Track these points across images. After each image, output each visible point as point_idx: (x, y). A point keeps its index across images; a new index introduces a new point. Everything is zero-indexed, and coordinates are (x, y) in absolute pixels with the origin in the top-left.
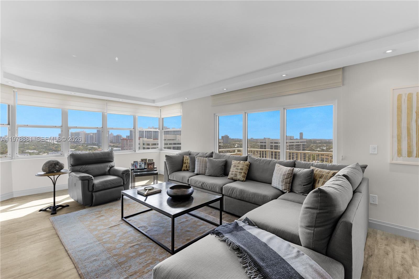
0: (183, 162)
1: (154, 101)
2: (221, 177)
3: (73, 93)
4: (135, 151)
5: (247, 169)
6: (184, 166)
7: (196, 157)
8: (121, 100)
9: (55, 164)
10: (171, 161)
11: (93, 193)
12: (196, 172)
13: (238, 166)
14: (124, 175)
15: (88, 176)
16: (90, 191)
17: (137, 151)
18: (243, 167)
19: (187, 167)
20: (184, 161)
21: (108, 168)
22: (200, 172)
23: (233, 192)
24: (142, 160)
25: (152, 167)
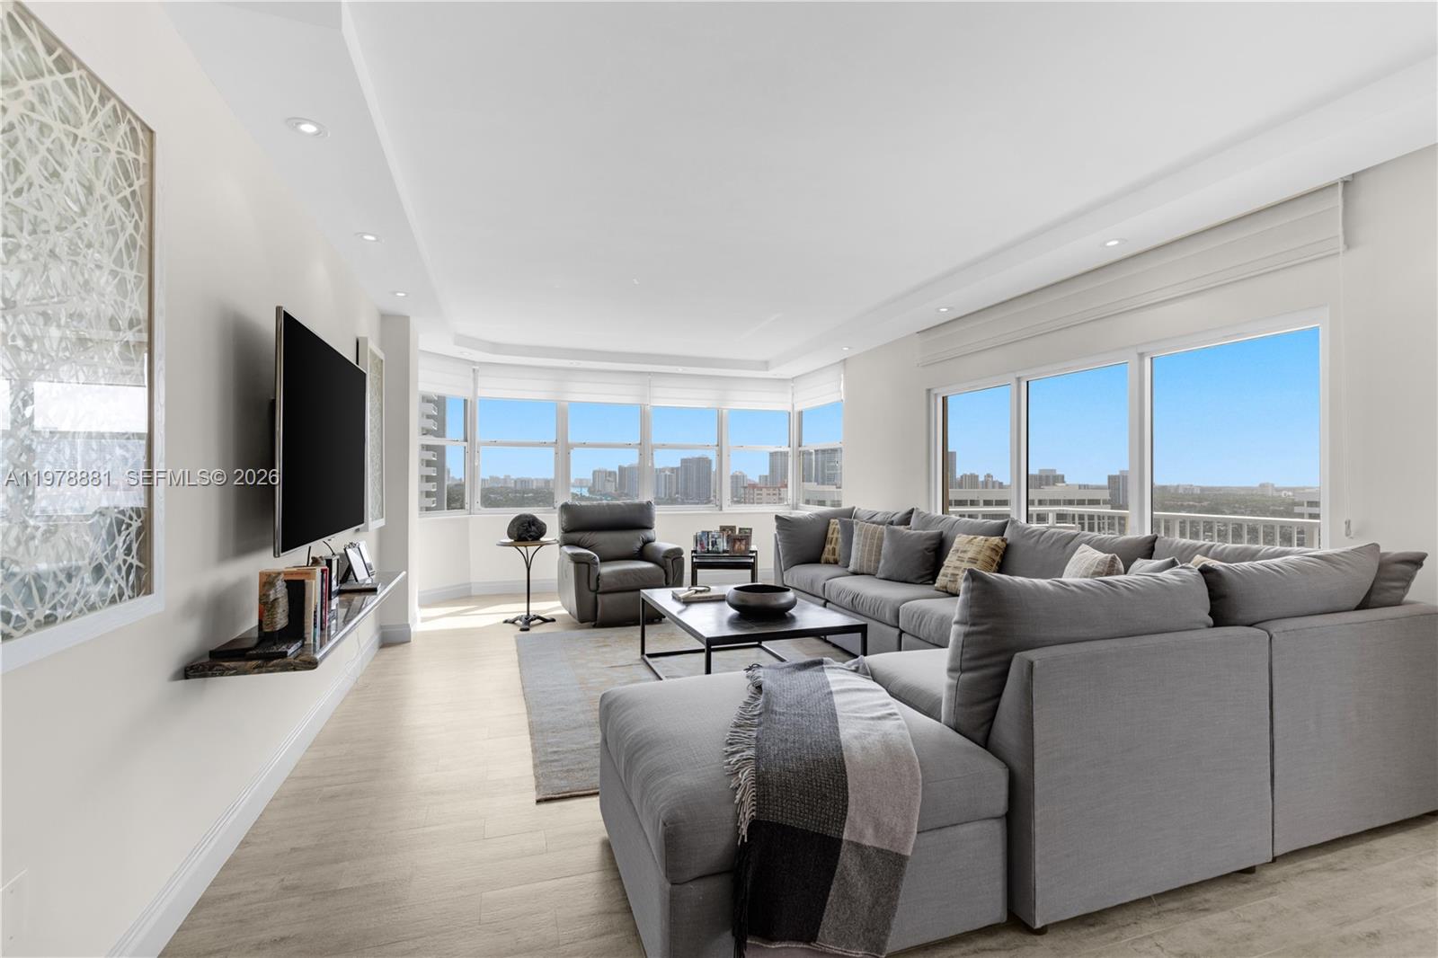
0: (824, 539)
1: (766, 365)
2: (921, 583)
3: (575, 364)
4: (721, 507)
5: (994, 561)
6: (826, 549)
7: (857, 523)
8: (680, 370)
9: (529, 523)
10: (787, 532)
11: (599, 596)
12: (851, 568)
13: (965, 552)
14: (668, 560)
15: (588, 555)
16: (590, 590)
17: (726, 509)
18: (980, 552)
19: (834, 554)
20: (830, 535)
21: (639, 544)
22: (863, 567)
23: (921, 622)
24: (723, 529)
25: (743, 547)
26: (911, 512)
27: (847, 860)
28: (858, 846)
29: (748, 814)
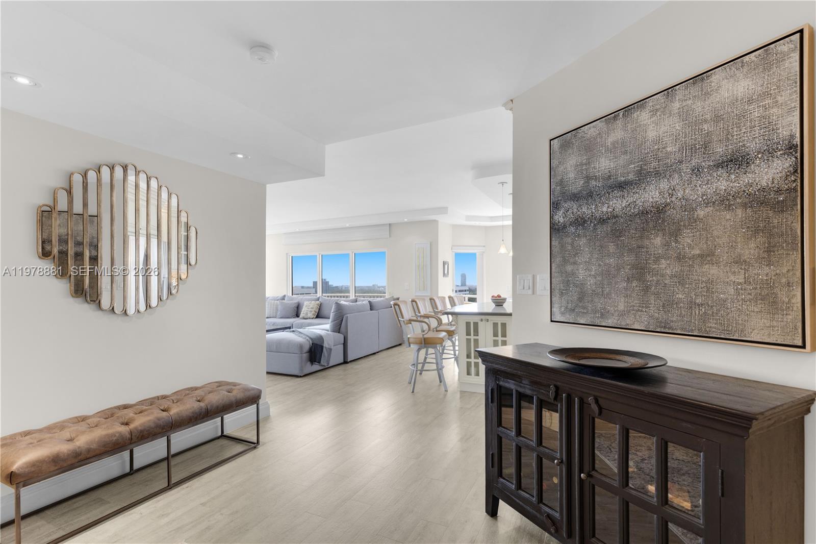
2: (294, 318)
18: (314, 306)
26: (285, 296)
27: (324, 349)
28: (326, 347)
29: (311, 342)
